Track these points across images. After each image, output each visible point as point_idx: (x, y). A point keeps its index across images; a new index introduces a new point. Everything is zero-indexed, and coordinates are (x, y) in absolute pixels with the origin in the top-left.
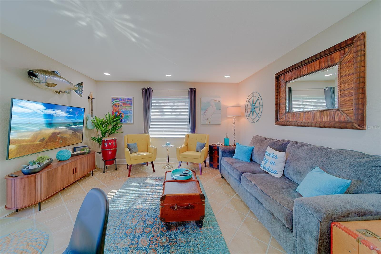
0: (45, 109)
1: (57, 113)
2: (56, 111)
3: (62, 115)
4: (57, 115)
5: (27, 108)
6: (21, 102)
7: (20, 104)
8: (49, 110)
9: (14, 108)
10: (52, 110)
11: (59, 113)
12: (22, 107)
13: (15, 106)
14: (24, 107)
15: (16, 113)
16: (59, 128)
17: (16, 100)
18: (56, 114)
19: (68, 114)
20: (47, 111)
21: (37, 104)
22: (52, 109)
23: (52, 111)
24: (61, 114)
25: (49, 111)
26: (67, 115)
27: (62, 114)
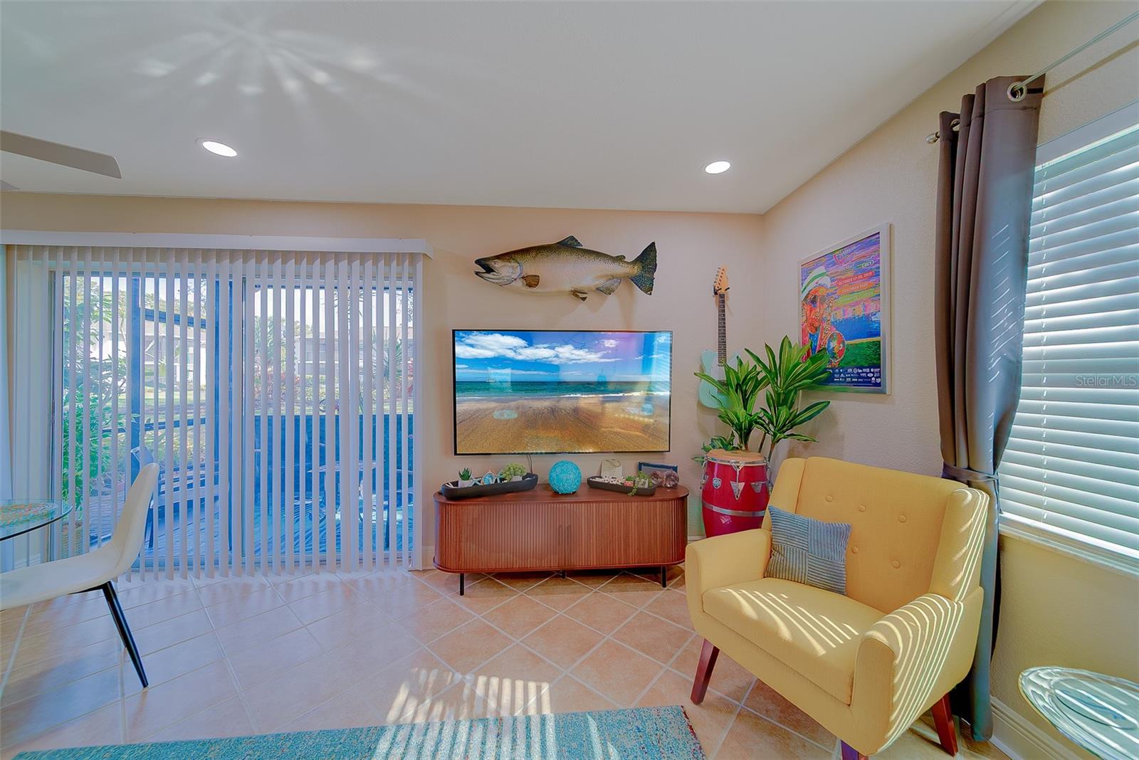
0: (525, 347)
1: (561, 356)
2: (557, 349)
3: (579, 360)
4: (561, 360)
5: (483, 347)
6: (470, 336)
7: (468, 341)
8: (537, 348)
9: (458, 349)
10: (545, 348)
11: (567, 355)
12: (472, 346)
13: (460, 345)
14: (476, 345)
15: (465, 361)
16: (572, 395)
17: (461, 334)
18: (557, 356)
19: (599, 355)
20: (531, 350)
21: (505, 337)
22: (546, 346)
23: (547, 350)
24: (577, 358)
25: (538, 350)
26: (596, 360)
27: (578, 355)
